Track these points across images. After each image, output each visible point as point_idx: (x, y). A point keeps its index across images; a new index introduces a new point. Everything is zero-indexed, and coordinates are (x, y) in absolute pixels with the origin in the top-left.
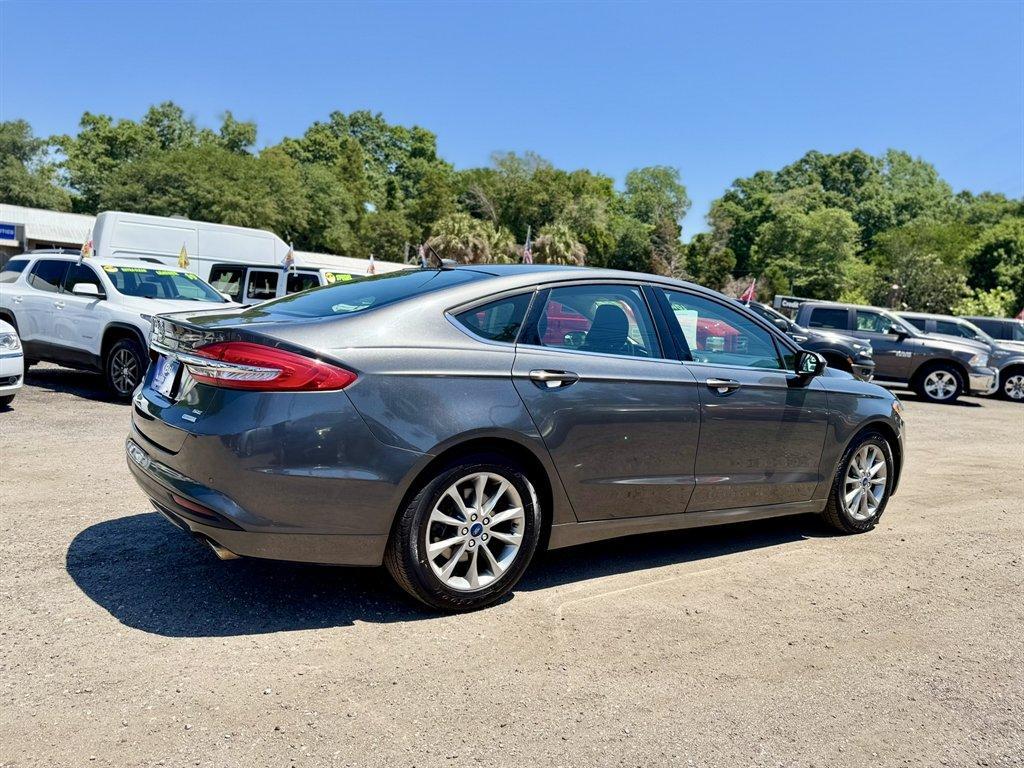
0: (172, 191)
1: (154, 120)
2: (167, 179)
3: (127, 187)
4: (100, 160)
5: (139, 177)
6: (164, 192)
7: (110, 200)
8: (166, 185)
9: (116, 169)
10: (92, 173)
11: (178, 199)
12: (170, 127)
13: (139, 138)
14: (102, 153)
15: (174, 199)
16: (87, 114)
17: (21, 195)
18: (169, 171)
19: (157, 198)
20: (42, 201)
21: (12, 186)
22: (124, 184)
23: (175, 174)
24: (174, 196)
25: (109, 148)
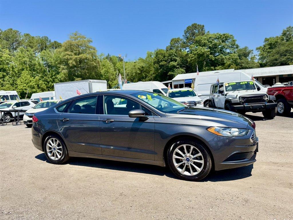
0: (288, 54)
1: (284, 34)
2: (287, 51)
3: (274, 57)
4: (267, 51)
5: (278, 53)
6: (285, 55)
7: (269, 62)
8: (286, 53)
9: (272, 52)
10: (265, 55)
11: (290, 56)
12: (289, 34)
13: (279, 41)
14: (268, 49)
15: (289, 57)
16: (266, 38)
17: (245, 66)
18: (287, 48)
19: (283, 58)
20: (250, 66)
21: (243, 64)
22: (273, 56)
23: (289, 49)
24: (289, 56)
25: (270, 46)
